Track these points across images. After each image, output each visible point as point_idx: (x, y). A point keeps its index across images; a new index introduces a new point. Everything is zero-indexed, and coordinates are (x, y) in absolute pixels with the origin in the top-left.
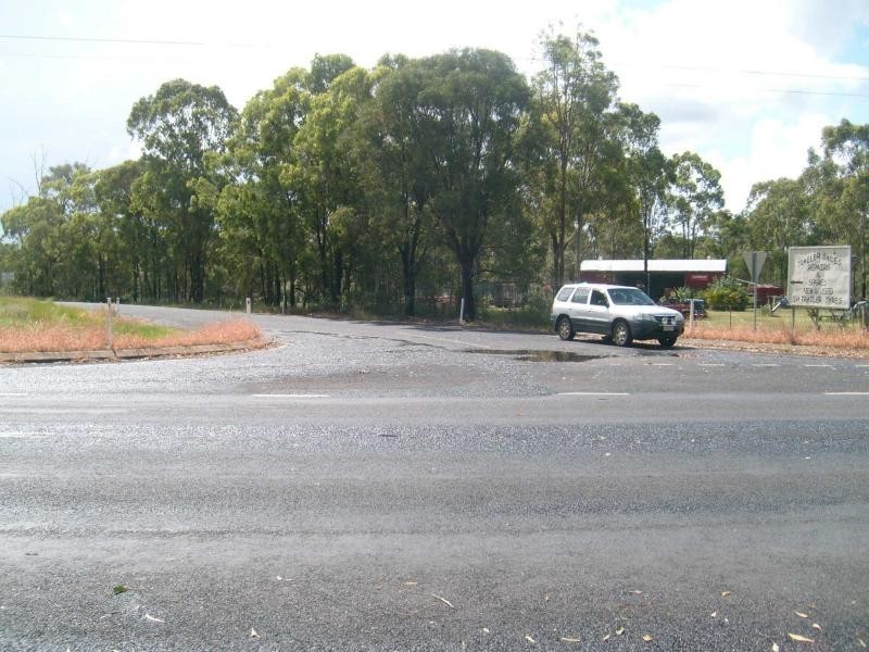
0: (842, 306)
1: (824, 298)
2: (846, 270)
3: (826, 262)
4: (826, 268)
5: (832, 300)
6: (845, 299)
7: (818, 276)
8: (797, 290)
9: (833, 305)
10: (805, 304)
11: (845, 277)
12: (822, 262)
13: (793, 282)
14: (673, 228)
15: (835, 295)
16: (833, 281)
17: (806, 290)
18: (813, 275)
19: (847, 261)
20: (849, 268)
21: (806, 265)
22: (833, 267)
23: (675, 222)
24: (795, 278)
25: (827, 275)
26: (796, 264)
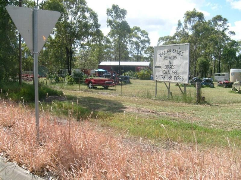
0: (184, 82)
1: (173, 76)
2: (186, 59)
3: (175, 54)
4: (174, 58)
5: (178, 78)
6: (186, 77)
7: (170, 63)
8: (159, 72)
9: (178, 81)
10: (162, 80)
11: (186, 63)
12: (172, 54)
13: (156, 67)
14: (134, 51)
15: (179, 75)
16: (178, 66)
17: (163, 72)
18: (167, 62)
19: (187, 53)
20: (188, 57)
21: (163, 56)
22: (179, 57)
23: (134, 49)
24: (157, 64)
25: (175, 62)
26: (158, 56)
